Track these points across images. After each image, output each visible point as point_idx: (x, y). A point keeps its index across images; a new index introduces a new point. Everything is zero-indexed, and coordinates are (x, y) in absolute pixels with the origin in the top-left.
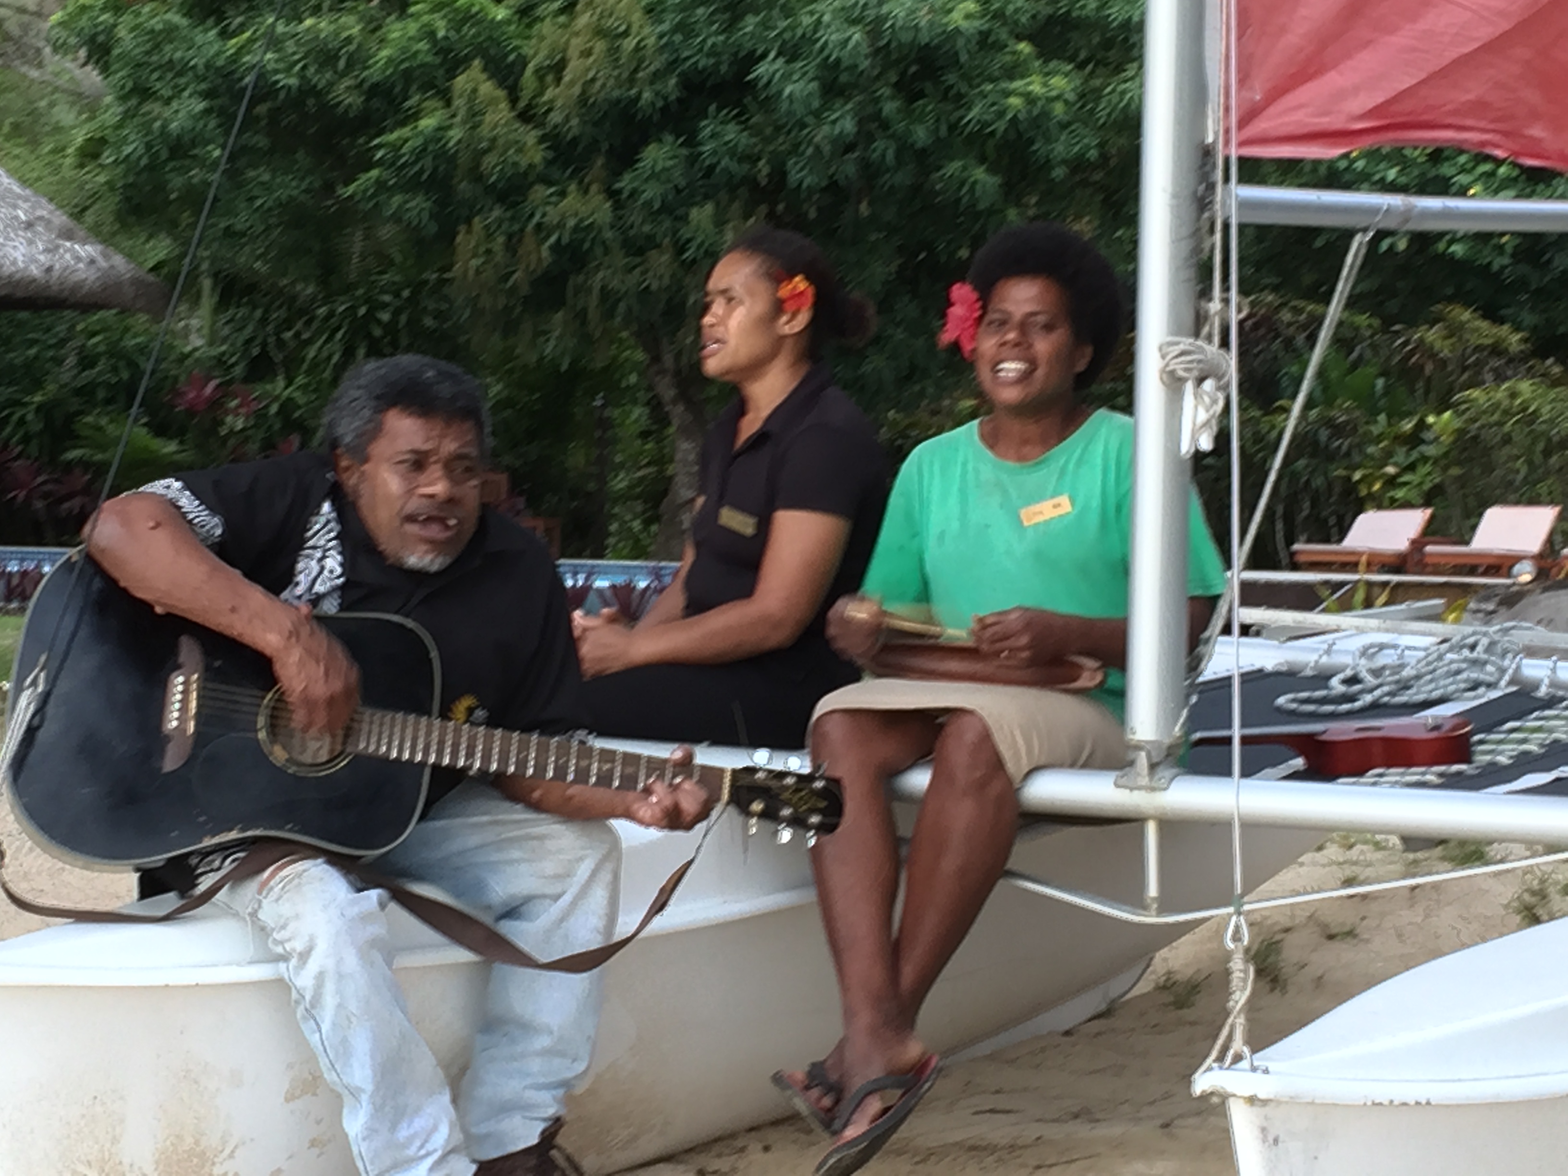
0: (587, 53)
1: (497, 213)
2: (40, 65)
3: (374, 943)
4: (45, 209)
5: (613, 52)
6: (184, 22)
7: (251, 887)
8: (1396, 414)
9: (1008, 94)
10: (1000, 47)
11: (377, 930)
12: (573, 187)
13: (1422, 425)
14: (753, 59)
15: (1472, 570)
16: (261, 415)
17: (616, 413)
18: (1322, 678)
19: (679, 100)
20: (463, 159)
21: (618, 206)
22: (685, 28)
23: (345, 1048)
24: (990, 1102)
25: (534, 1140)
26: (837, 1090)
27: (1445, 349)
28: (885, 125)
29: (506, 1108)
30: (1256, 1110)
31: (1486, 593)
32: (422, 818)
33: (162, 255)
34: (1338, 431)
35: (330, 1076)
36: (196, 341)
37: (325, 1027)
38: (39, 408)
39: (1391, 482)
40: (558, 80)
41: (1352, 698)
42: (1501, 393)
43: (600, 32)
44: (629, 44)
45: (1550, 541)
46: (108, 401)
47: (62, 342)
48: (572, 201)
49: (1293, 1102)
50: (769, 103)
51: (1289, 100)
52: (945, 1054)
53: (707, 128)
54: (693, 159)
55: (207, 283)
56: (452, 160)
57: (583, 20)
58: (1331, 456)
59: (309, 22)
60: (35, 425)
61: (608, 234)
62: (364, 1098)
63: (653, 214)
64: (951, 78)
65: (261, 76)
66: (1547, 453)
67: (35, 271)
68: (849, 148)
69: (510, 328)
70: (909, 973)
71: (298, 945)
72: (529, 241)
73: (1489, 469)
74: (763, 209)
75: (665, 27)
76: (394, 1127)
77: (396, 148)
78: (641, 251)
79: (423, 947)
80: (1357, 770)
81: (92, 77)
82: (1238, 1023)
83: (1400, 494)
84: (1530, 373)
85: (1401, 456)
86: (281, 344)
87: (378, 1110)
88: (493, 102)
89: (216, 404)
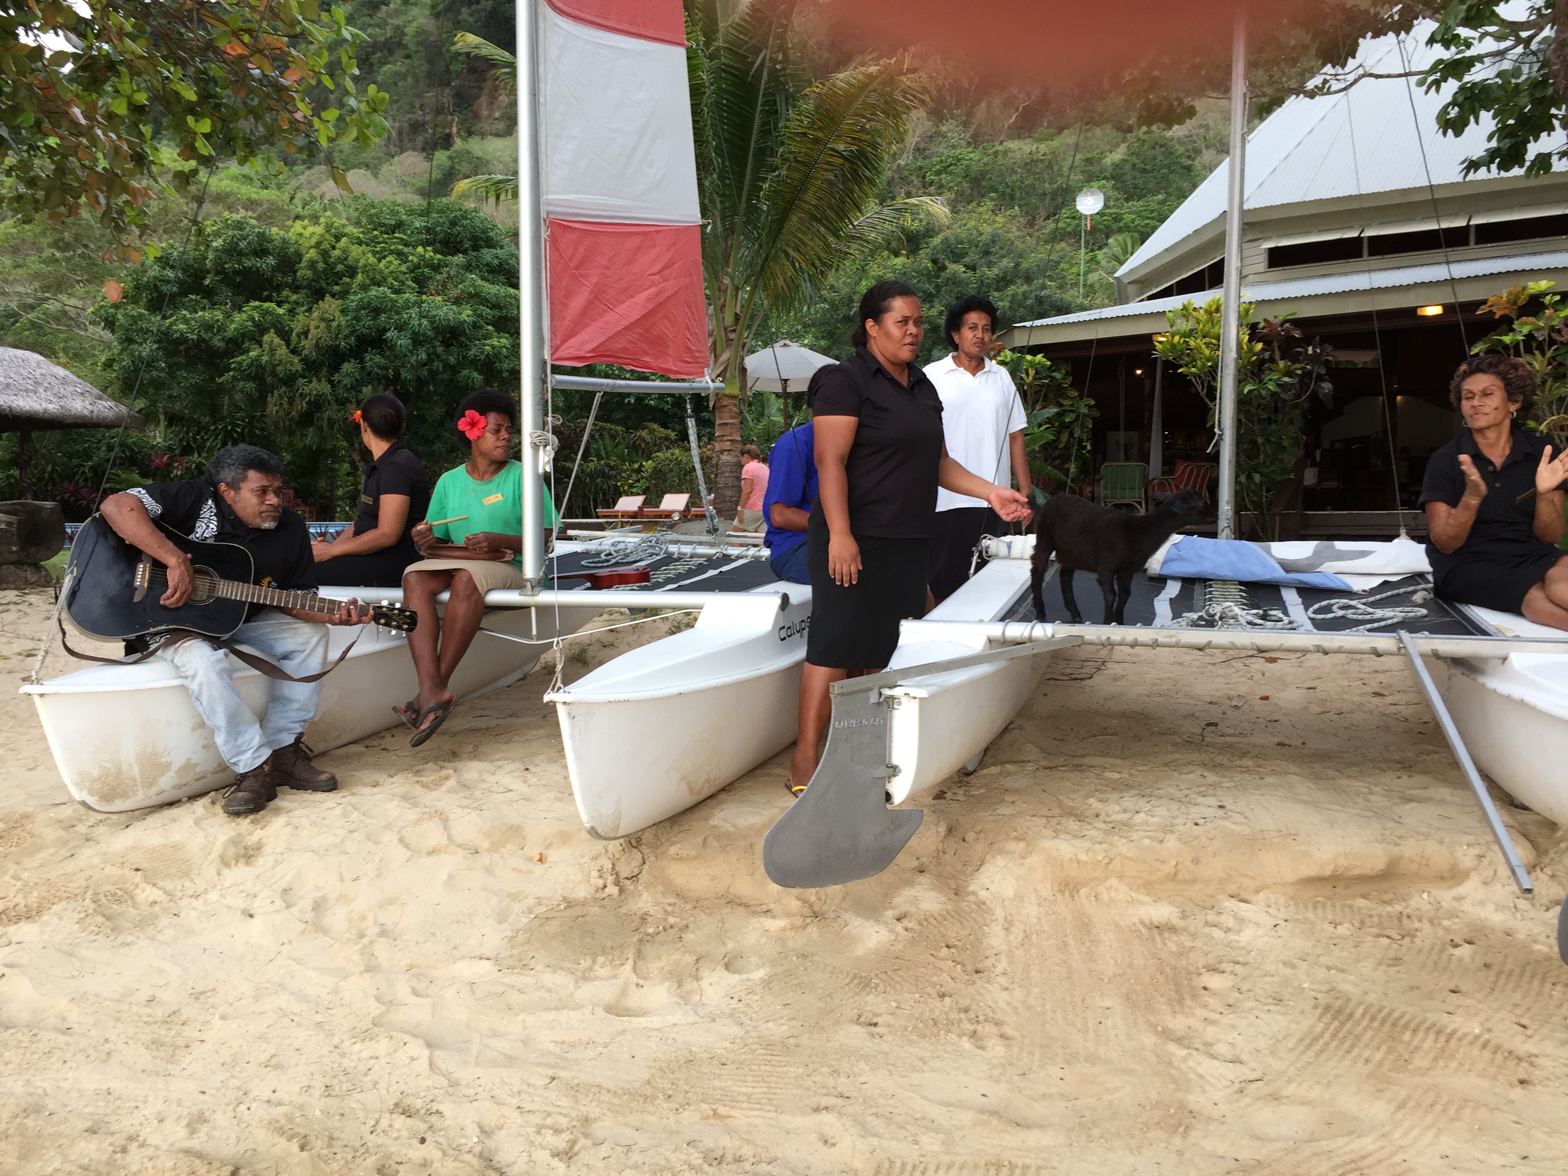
0: (317, 327)
1: (284, 389)
2: (86, 330)
3: (223, 670)
4: (89, 387)
5: (329, 327)
6: (146, 312)
7: (170, 651)
8: (632, 462)
9: (484, 345)
10: (481, 327)
11: (225, 664)
12: (314, 379)
13: (641, 465)
14: (385, 330)
15: (661, 517)
16: (188, 469)
17: (337, 466)
18: (598, 554)
19: (356, 346)
20: (269, 368)
21: (333, 386)
22: (357, 319)
23: (213, 712)
24: (480, 713)
25: (292, 741)
26: (417, 712)
27: (648, 438)
28: (438, 356)
29: (281, 730)
30: (566, 706)
31: (663, 524)
32: (245, 622)
33: (143, 406)
34: (611, 468)
35: (208, 722)
36: (159, 440)
37: (204, 703)
38: (91, 468)
39: (631, 486)
40: (306, 338)
41: (608, 561)
42: (668, 454)
43: (323, 319)
44: (334, 324)
45: (687, 506)
46: (121, 464)
47: (100, 441)
48: (314, 384)
49: (579, 703)
50: (392, 348)
51: (566, 345)
52: (460, 698)
53: (368, 356)
54: (363, 368)
55: (162, 417)
56: (264, 368)
57: (316, 314)
58: (609, 477)
59: (200, 313)
60: (90, 475)
61: (330, 398)
62: (223, 729)
63: (347, 389)
64: (463, 339)
65: (182, 334)
66: (685, 475)
67: (86, 412)
68: (425, 365)
69: (291, 434)
70: (444, 667)
71: (190, 673)
72: (297, 400)
73: (665, 481)
74: (392, 388)
75: (349, 318)
76: (236, 739)
77: (240, 363)
78: (343, 404)
79: (245, 669)
80: (609, 586)
81: (107, 335)
82: (559, 675)
83: (634, 490)
84: (678, 447)
85: (634, 477)
86: (195, 440)
87: (229, 733)
88: (280, 346)
89: (169, 465)
